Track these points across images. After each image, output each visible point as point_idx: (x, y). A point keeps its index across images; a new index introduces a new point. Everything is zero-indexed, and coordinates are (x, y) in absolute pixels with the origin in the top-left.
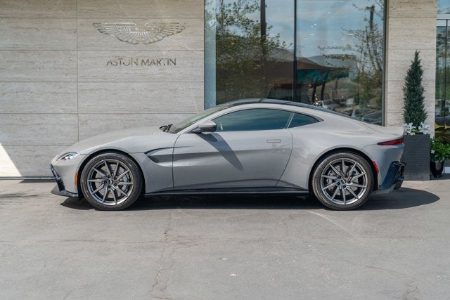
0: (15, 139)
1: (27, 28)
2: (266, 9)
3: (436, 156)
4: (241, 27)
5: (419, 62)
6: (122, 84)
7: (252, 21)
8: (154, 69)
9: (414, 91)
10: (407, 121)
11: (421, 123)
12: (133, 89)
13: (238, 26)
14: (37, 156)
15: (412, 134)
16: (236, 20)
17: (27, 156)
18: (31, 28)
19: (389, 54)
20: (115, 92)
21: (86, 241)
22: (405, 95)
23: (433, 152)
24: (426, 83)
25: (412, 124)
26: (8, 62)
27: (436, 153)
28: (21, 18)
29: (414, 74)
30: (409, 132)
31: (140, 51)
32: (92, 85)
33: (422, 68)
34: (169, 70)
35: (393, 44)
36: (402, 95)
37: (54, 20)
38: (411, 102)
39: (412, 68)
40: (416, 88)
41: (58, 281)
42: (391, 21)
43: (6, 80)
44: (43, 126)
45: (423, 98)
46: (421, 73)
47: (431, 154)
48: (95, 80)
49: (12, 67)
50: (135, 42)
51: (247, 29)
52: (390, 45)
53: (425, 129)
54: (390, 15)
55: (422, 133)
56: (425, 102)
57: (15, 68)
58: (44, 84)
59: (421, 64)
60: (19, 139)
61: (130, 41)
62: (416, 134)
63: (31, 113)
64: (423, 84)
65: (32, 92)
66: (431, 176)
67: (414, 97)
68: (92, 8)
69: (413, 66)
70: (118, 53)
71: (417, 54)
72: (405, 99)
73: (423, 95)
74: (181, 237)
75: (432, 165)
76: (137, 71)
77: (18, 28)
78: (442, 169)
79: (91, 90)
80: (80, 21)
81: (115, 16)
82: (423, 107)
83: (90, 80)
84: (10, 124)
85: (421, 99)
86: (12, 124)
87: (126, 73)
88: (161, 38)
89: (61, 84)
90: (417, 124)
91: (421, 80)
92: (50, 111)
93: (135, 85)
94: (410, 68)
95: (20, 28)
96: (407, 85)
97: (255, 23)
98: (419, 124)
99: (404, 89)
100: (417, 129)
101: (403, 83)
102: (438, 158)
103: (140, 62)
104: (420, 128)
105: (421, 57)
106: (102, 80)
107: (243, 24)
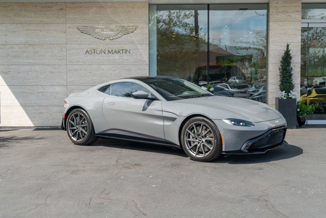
0: (26, 102)
1: (34, 30)
2: (198, 16)
3: (301, 113)
4: (182, 28)
5: (289, 51)
6: (96, 66)
7: (189, 24)
8: (116, 56)
9: (286, 70)
10: (282, 90)
11: (291, 91)
12: (103, 69)
13: (180, 27)
14: (40, 113)
15: (284, 98)
16: (178, 23)
17: (34, 113)
18: (36, 30)
19: (270, 46)
20: (91, 71)
21: (65, 166)
22: (280, 72)
23: (298, 110)
24: (294, 64)
25: (285, 91)
26: (22, 52)
27: (301, 110)
28: (30, 24)
29: (286, 59)
30: (283, 97)
31: (107, 45)
32: (76, 67)
33: (292, 55)
34: (126, 57)
35: (272, 39)
36: (278, 73)
37: (52, 25)
38: (284, 77)
39: (285, 55)
40: (287, 68)
41: (43, 189)
42: (271, 24)
43: (21, 64)
44: (44, 94)
45: (292, 75)
46: (291, 58)
47: (297, 112)
48: (78, 64)
49: (25, 56)
50: (103, 38)
51: (186, 29)
52: (271, 39)
53: (293, 95)
54: (270, 20)
55: (291, 98)
56: (293, 77)
57: (26, 56)
58: (45, 66)
59: (290, 52)
60: (29, 102)
61: (100, 38)
62: (287, 98)
63: (36, 85)
64: (292, 65)
65: (37, 72)
66: (297, 126)
67: (286, 73)
68: (76, 17)
69: (285, 53)
70: (93, 46)
71: (288, 46)
72: (280, 75)
73: (292, 73)
74: (126, 163)
75: (299, 119)
76: (105, 58)
77: (28, 30)
78: (305, 122)
79: (75, 70)
80: (68, 25)
81: (90, 22)
82: (292, 81)
83: (74, 64)
84: (23, 92)
85: (290, 76)
86: (25, 92)
87: (98, 59)
88: (120, 36)
89: (56, 66)
90: (288, 92)
91: (290, 63)
92: (49, 84)
93: (103, 67)
94: (283, 55)
95: (30, 30)
96: (282, 66)
97: (191, 26)
98: (289, 92)
99: (280, 69)
100: (288, 95)
101: (279, 65)
102: (302, 114)
103: (107, 52)
104: (290, 94)
105: (290, 47)
106: (82, 64)
107: (183, 26)
